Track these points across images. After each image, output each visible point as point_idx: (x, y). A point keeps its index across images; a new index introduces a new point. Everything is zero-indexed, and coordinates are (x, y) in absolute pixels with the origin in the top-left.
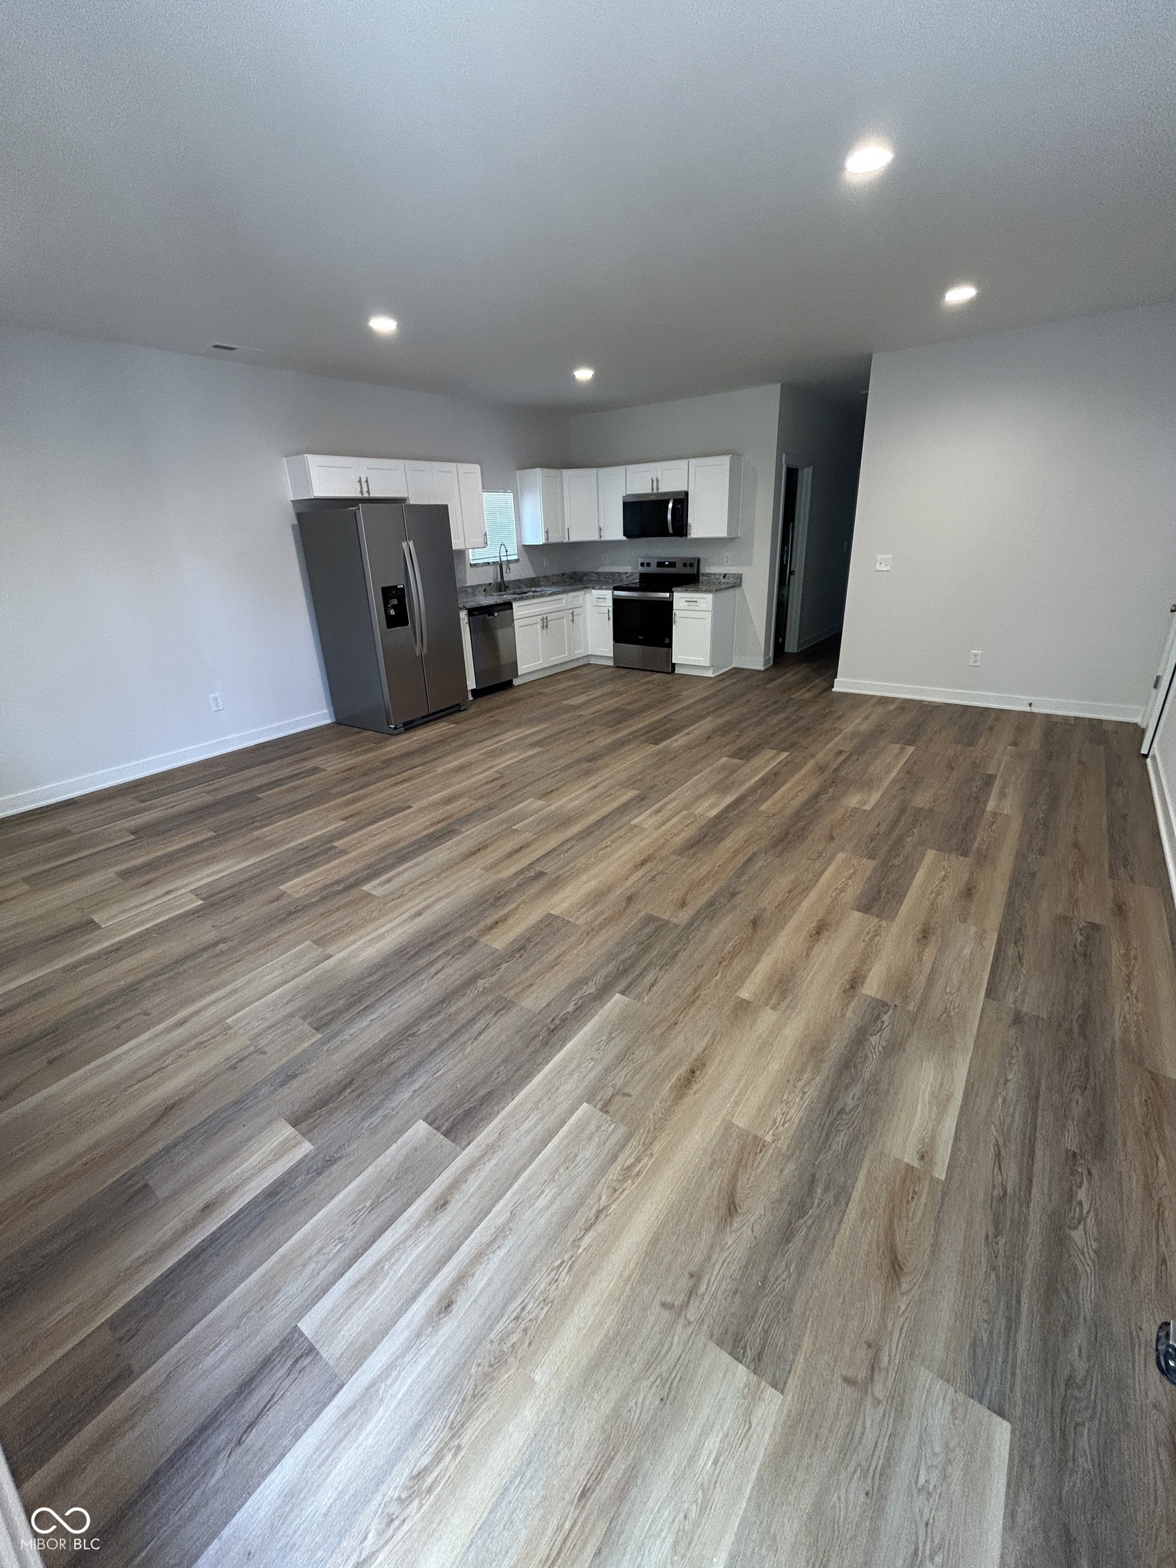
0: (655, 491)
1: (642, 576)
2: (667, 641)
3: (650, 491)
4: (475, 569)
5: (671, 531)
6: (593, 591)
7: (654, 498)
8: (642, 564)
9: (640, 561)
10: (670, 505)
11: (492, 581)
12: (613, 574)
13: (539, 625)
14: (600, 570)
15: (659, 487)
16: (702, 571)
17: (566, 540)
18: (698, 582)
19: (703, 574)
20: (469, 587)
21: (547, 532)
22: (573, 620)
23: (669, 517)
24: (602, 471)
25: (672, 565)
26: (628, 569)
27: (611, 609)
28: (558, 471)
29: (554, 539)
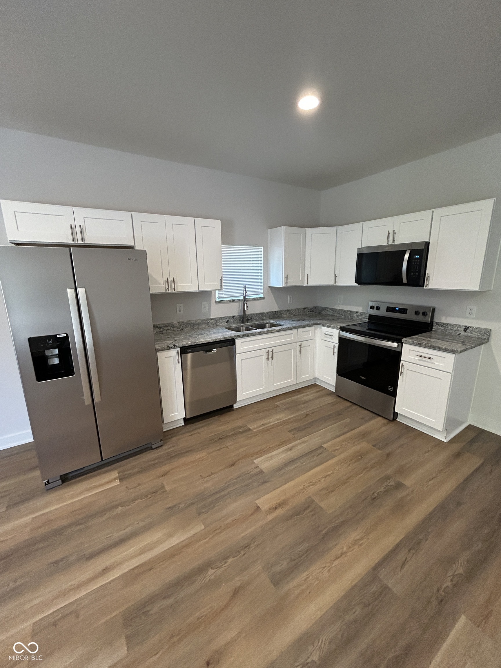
0: (390, 243)
1: (371, 317)
2: (391, 389)
3: (385, 244)
4: (220, 305)
5: (405, 280)
6: (323, 328)
7: (390, 249)
8: (372, 307)
9: (371, 304)
10: (407, 256)
11: (236, 314)
12: (345, 311)
13: (264, 357)
14: (335, 307)
15: (395, 239)
16: (436, 320)
17: (305, 284)
18: (432, 330)
19: (437, 324)
20: (213, 319)
21: (287, 277)
22: (300, 351)
23: (405, 267)
24: (341, 228)
25: (403, 311)
26: (360, 309)
27: (337, 346)
28: (303, 229)
29: (292, 283)
